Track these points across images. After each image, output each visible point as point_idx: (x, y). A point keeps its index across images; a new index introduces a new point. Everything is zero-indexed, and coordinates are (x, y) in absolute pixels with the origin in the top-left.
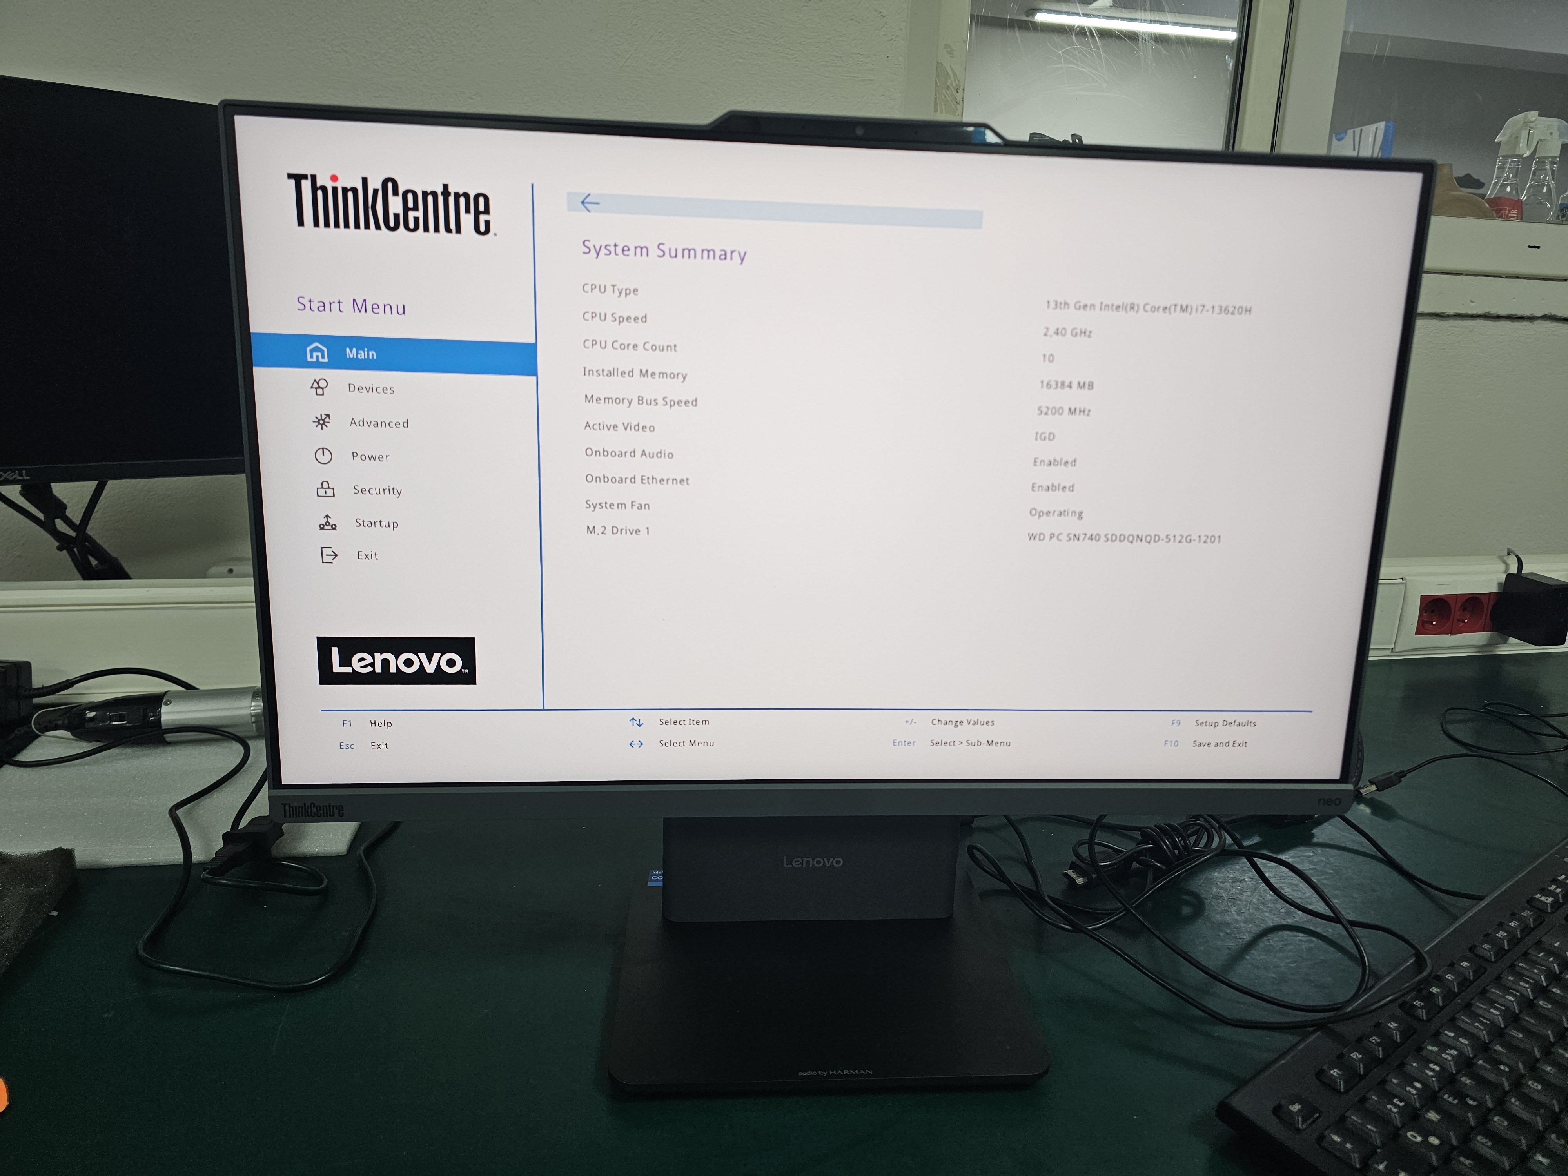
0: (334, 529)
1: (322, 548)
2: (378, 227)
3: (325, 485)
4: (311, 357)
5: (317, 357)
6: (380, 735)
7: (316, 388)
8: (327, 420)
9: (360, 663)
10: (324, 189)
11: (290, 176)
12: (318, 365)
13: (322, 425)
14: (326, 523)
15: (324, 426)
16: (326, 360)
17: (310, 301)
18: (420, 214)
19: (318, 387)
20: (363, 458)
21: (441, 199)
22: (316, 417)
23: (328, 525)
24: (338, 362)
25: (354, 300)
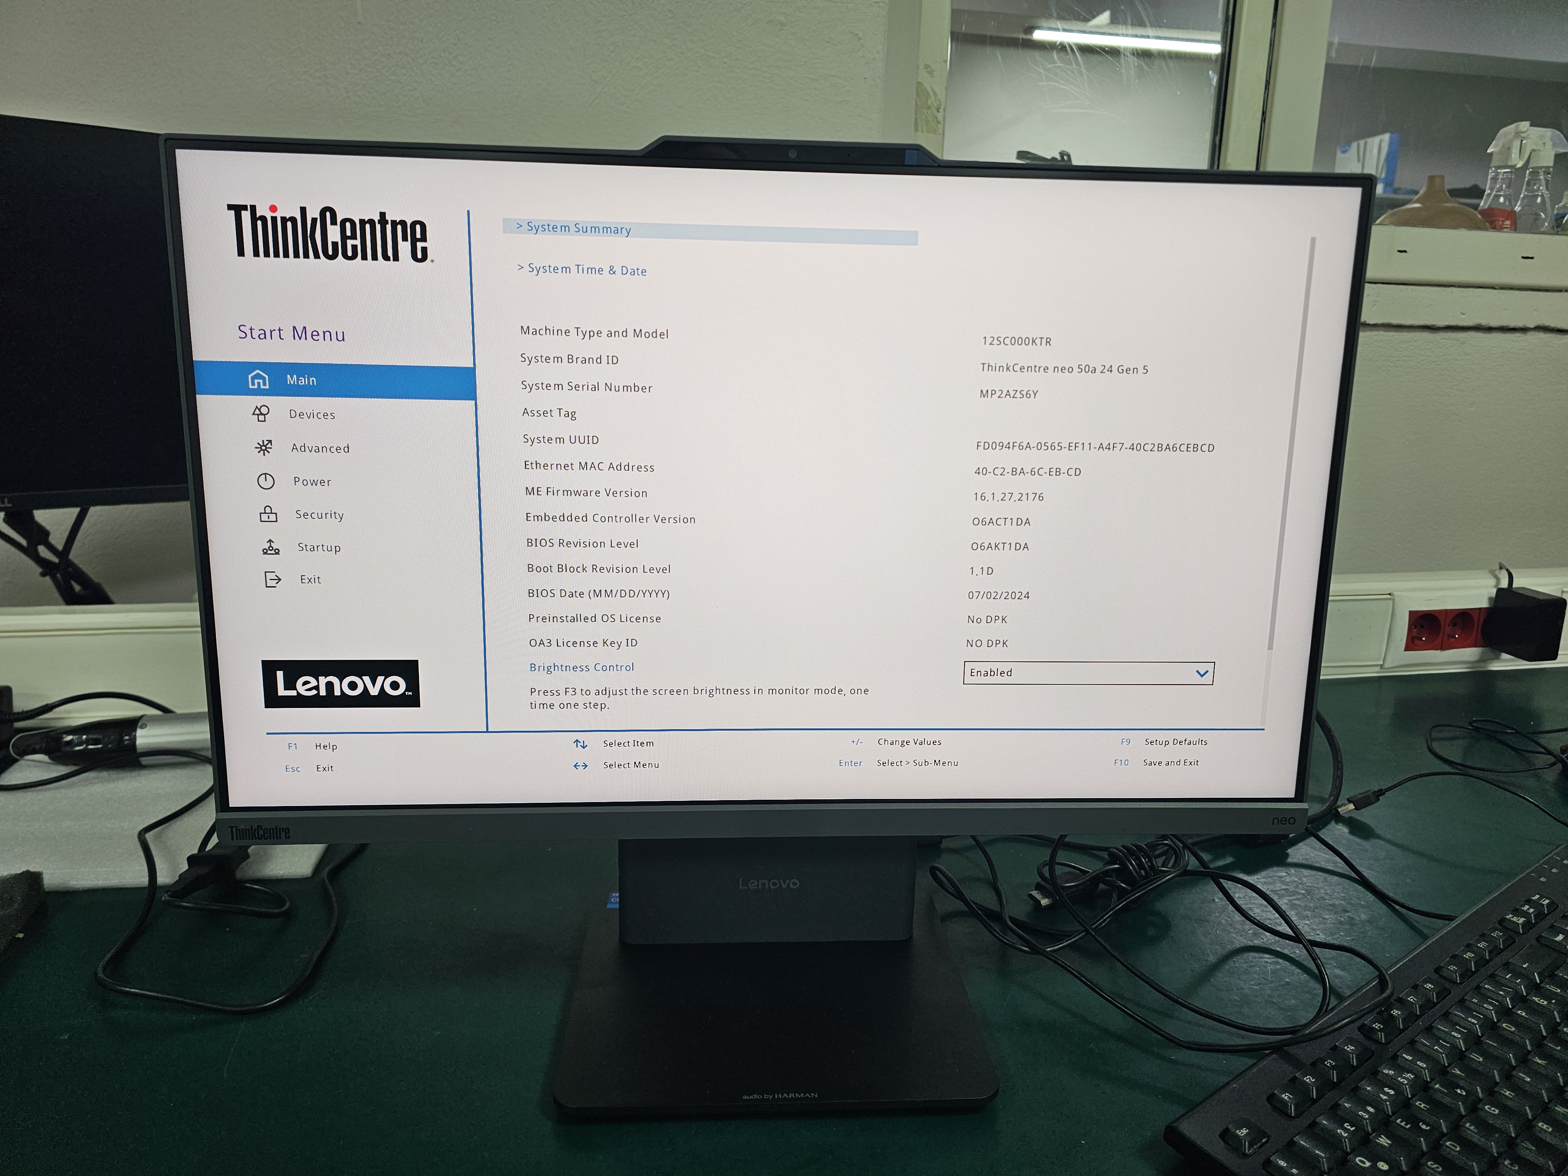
0: (278, 553)
1: (266, 572)
2: (317, 256)
3: (268, 510)
4: (253, 384)
5: (259, 383)
6: (325, 757)
7: (258, 415)
8: (269, 446)
9: (304, 686)
10: (263, 219)
11: (230, 207)
12: (259, 392)
13: (264, 450)
14: (269, 548)
15: (266, 452)
16: (267, 387)
17: (251, 329)
18: (358, 242)
19: (260, 414)
20: (305, 483)
21: (378, 227)
22: (258, 443)
23: (271, 550)
24: (279, 388)
25: (294, 328)
